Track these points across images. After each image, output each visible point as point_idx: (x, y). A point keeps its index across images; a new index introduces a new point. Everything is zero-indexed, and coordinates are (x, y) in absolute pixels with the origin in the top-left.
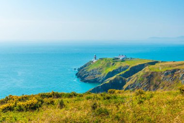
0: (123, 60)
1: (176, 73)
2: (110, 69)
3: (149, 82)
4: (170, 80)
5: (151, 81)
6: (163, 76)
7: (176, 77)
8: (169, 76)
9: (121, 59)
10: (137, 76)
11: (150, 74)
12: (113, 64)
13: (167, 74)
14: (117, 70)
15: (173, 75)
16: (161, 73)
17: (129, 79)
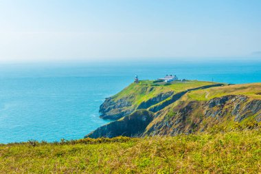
0: (168, 84)
1: (227, 102)
2: (145, 99)
3: (184, 119)
4: (217, 116)
5: (187, 118)
6: (207, 108)
7: (227, 110)
8: (215, 108)
9: (166, 81)
10: (169, 108)
11: (186, 104)
12: (151, 90)
13: (213, 104)
14: (155, 98)
15: (223, 106)
16: (205, 103)
17: (159, 114)
